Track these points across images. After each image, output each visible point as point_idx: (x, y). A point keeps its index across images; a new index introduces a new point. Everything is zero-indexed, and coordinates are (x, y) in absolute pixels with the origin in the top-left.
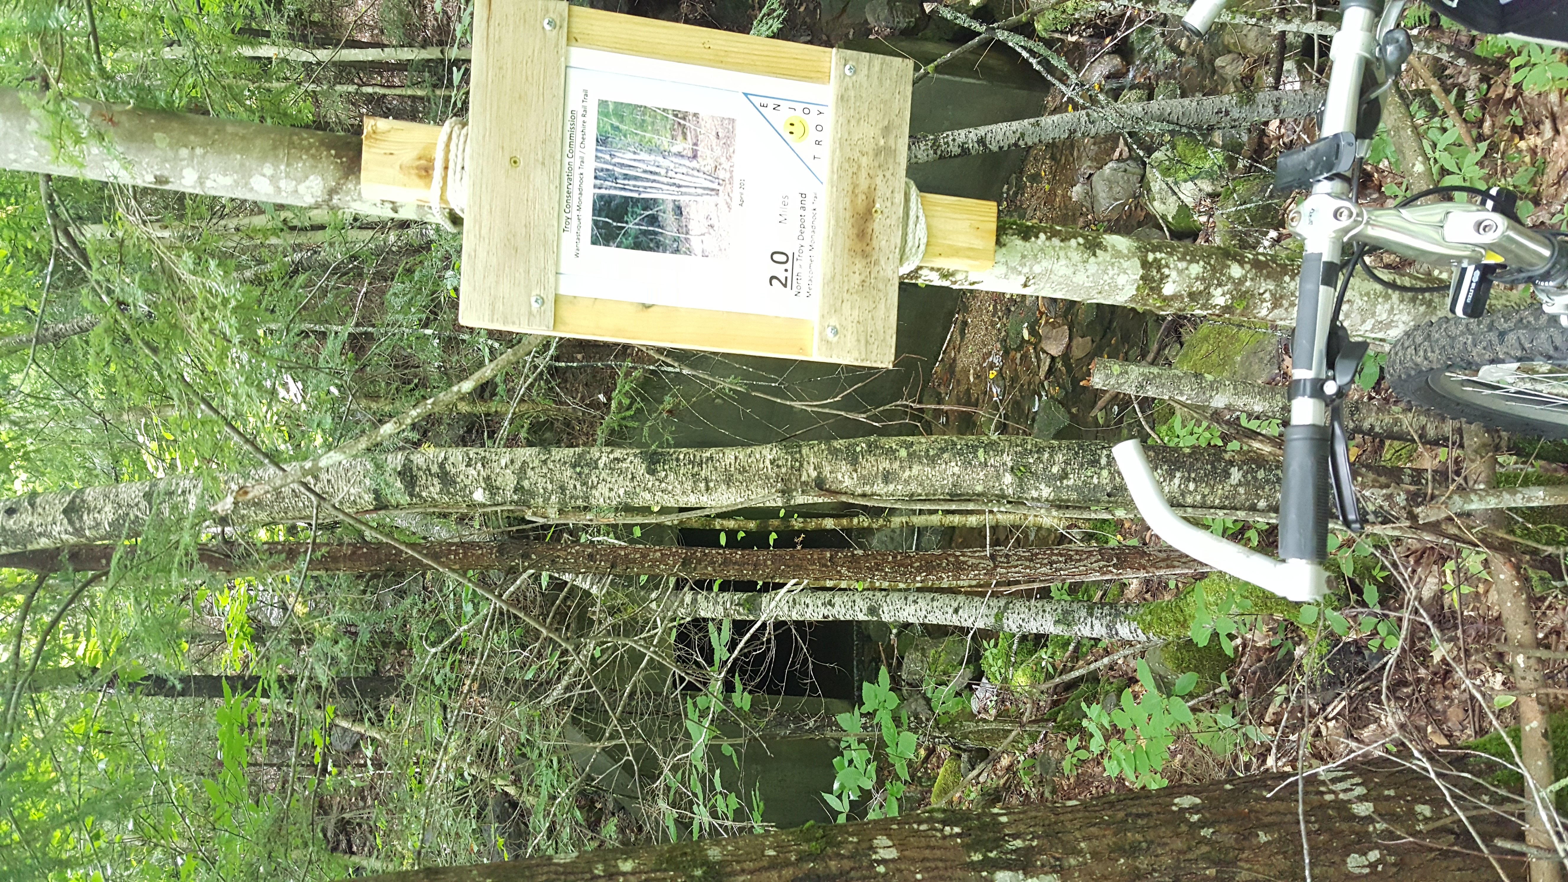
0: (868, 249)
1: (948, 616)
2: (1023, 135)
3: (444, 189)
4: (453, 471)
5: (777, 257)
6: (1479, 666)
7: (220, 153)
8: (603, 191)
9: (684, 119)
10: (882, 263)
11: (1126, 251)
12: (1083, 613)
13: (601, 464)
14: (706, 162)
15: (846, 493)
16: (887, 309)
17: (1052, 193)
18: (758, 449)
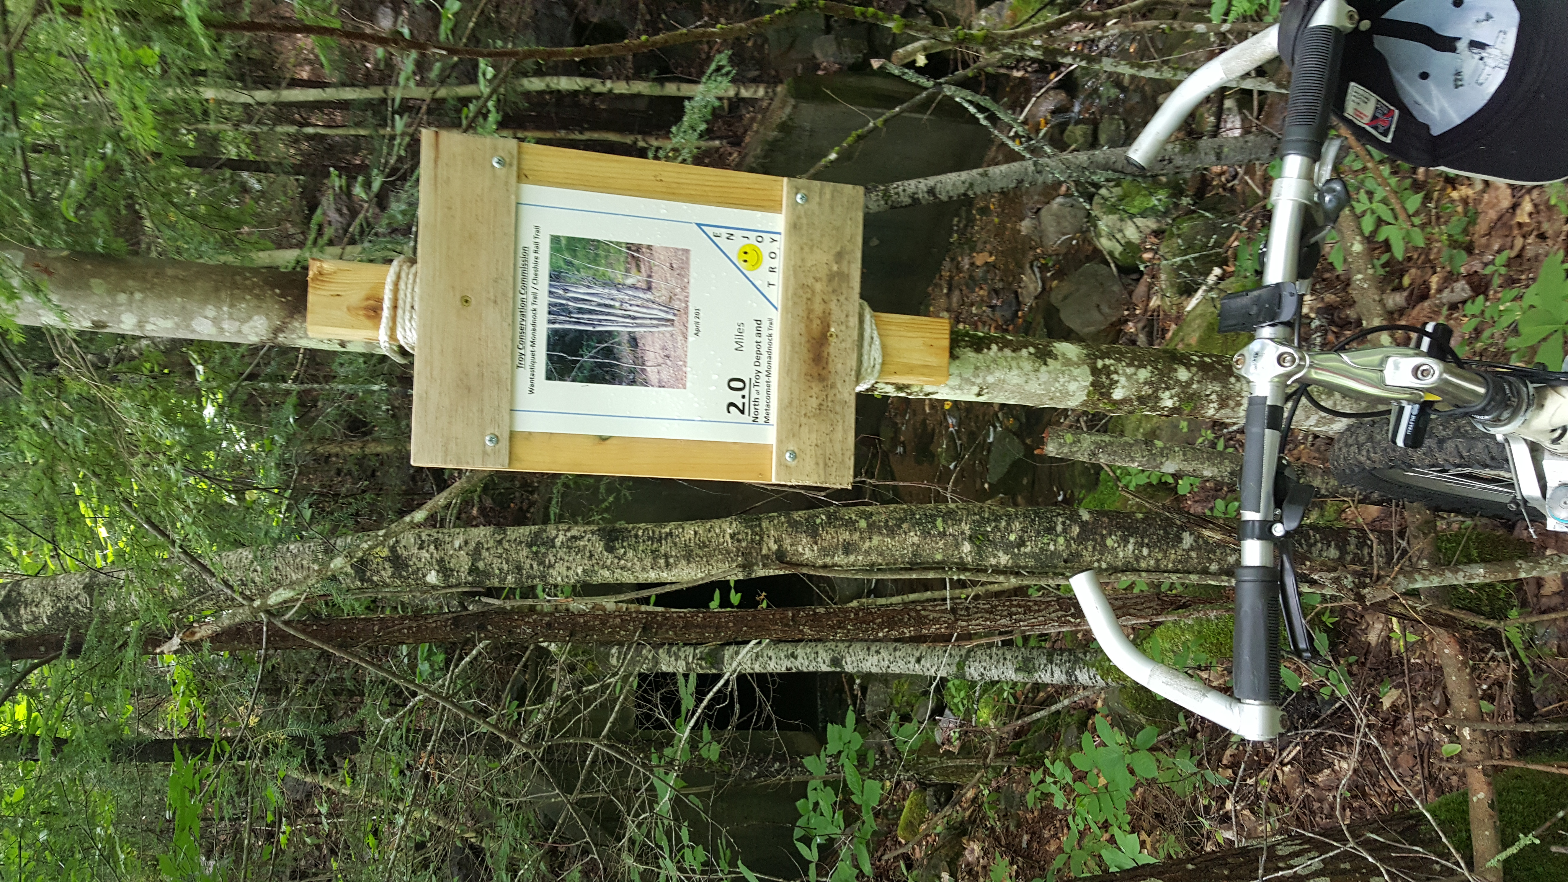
0: (823, 373)
1: (911, 666)
2: (971, 185)
3: (393, 329)
4: (405, 554)
5: (734, 384)
6: (1426, 713)
7: (160, 296)
8: (557, 326)
9: (637, 251)
10: (839, 386)
11: (1075, 359)
12: (1043, 660)
13: (558, 542)
14: (660, 294)
15: (807, 565)
16: (845, 432)
17: (1002, 227)
18: (717, 522)
